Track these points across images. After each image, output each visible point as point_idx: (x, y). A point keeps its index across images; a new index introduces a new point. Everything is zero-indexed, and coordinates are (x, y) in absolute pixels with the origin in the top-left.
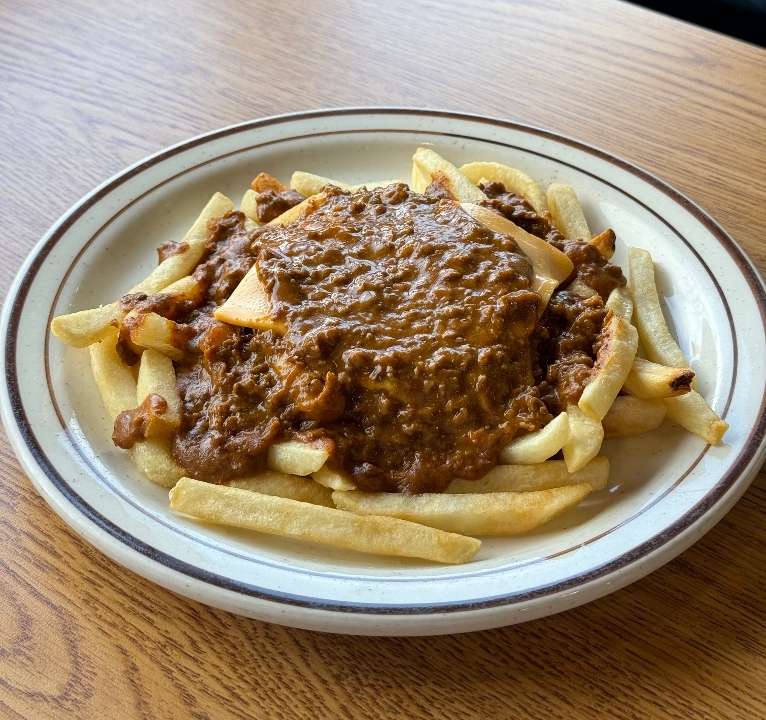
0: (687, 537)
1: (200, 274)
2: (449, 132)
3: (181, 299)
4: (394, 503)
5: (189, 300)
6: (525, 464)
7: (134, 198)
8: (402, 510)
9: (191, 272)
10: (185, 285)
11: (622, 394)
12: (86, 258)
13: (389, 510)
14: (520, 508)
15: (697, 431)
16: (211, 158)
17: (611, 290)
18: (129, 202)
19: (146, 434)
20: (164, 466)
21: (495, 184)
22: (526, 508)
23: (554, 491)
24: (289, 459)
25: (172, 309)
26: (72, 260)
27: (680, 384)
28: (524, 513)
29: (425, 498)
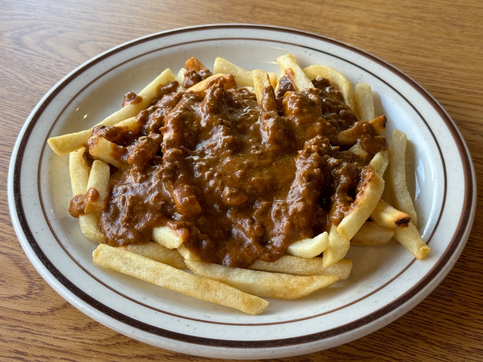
0: (386, 320)
1: (140, 115)
2: (304, 45)
3: (125, 130)
4: (218, 271)
5: (131, 131)
6: (301, 258)
7: (114, 66)
8: (221, 277)
9: (135, 115)
10: (130, 122)
11: (370, 220)
12: (79, 99)
13: (214, 276)
14: (292, 286)
15: (410, 250)
16: (163, 47)
17: (377, 152)
18: (112, 68)
19: (85, 212)
20: (92, 231)
21: (324, 79)
22: (295, 287)
23: (315, 278)
24: (162, 238)
25: (119, 136)
26: (70, 99)
27: (402, 223)
28: (294, 290)
29: (237, 271)
